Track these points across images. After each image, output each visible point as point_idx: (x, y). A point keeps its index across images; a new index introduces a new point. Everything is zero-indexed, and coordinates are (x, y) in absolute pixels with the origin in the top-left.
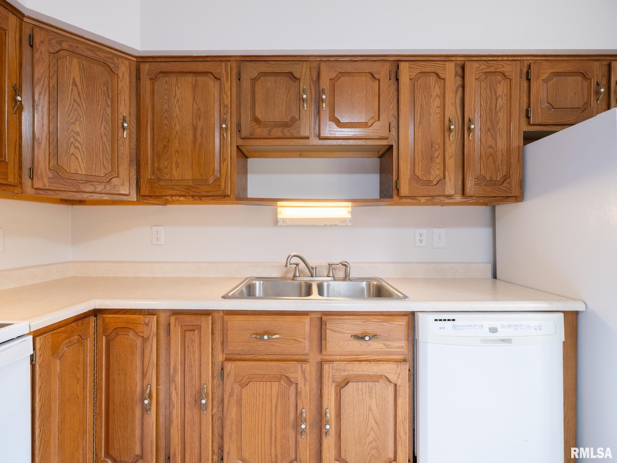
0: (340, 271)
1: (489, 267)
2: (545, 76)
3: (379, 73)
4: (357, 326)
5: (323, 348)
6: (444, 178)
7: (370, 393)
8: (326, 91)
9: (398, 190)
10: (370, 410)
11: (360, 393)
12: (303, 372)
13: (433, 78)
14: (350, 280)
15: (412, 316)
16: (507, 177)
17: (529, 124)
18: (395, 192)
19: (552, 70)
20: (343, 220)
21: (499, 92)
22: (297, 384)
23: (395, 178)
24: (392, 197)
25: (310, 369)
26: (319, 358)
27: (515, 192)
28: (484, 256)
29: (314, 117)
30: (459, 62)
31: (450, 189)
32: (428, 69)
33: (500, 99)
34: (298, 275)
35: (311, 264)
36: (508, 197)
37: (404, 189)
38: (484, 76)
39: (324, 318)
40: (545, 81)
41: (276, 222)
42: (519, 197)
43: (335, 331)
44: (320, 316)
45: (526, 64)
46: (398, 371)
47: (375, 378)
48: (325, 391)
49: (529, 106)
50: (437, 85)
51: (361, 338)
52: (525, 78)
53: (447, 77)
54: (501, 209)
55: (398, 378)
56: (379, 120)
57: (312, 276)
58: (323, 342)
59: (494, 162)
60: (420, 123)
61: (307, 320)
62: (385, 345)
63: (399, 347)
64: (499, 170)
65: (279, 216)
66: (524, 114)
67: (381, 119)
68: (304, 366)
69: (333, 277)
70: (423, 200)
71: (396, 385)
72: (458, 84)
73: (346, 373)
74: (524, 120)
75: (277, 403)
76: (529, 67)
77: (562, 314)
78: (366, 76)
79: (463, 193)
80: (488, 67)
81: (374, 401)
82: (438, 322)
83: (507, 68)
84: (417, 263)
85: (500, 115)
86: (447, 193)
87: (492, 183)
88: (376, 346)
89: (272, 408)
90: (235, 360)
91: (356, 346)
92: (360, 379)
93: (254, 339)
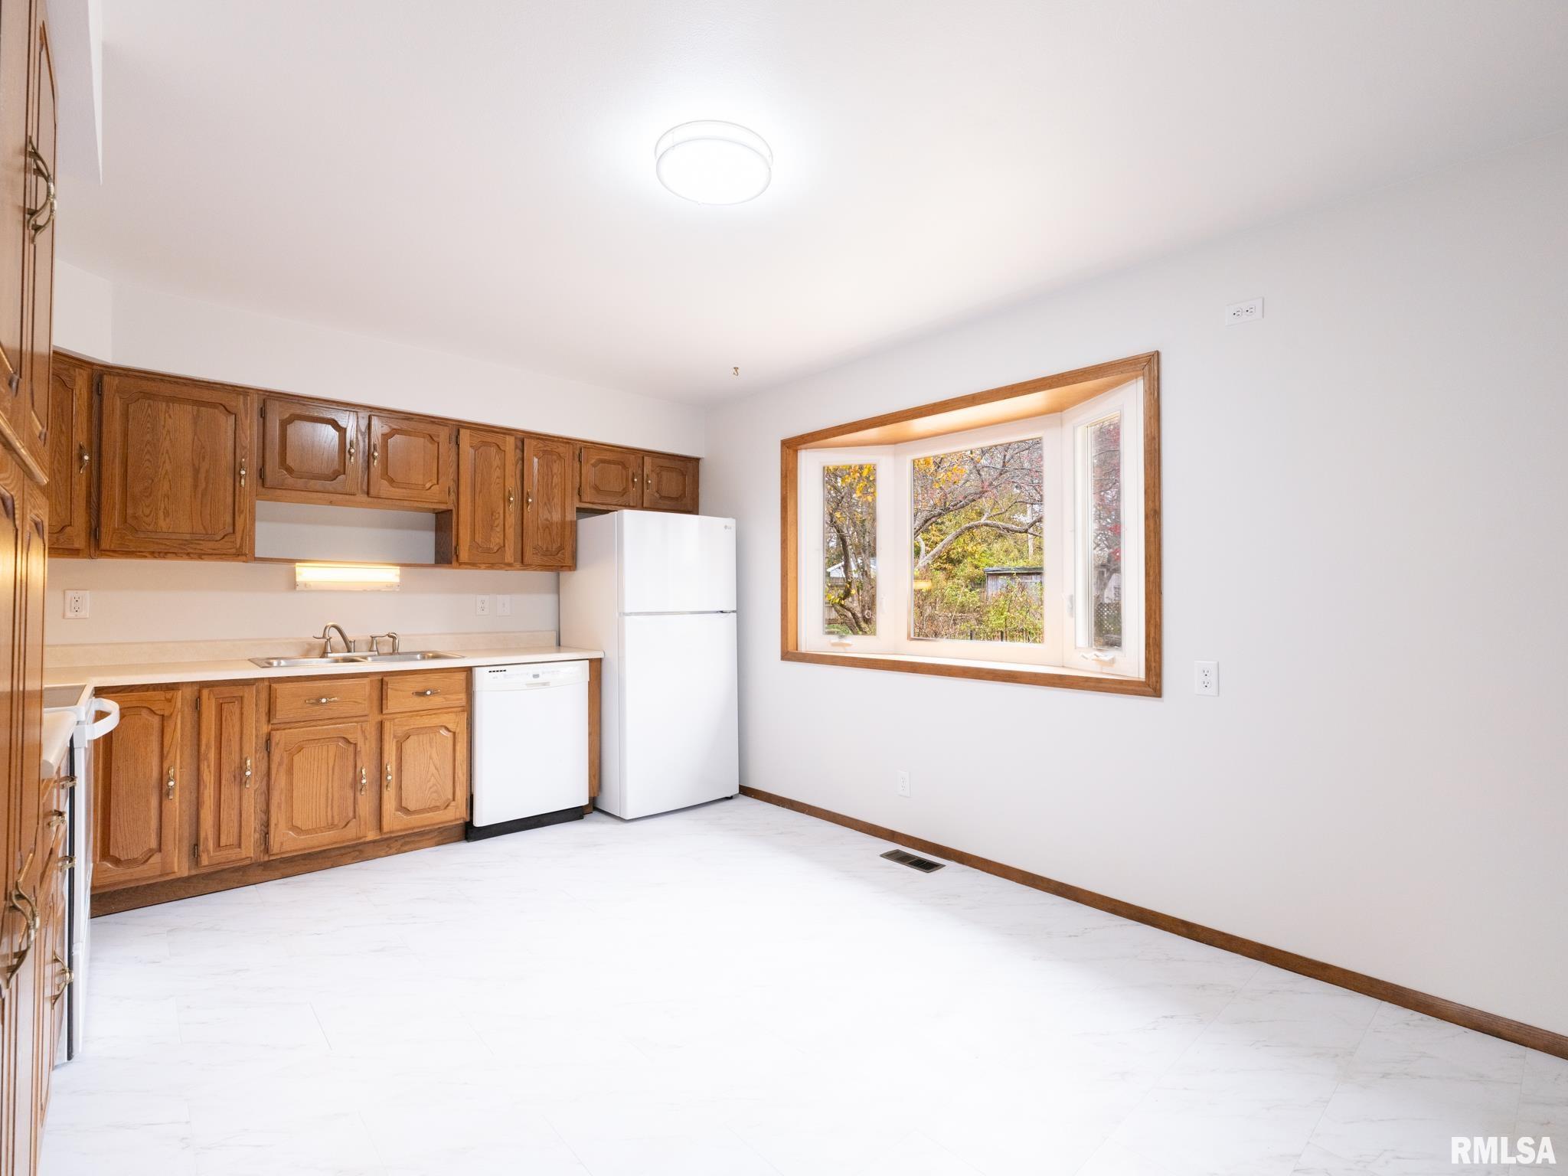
0: (384, 645)
1: (554, 634)
2: (593, 461)
3: (438, 436)
4: (417, 684)
5: (384, 707)
6: (504, 546)
7: (430, 743)
8: (378, 448)
9: (457, 556)
10: (431, 758)
11: (421, 743)
12: (363, 732)
13: (493, 450)
14: (399, 654)
15: (469, 671)
16: (561, 548)
17: (581, 501)
18: (454, 558)
19: (598, 457)
20: (391, 586)
21: (555, 470)
22: (355, 744)
23: (454, 544)
24: (451, 563)
25: (371, 730)
26: (379, 718)
27: (568, 562)
28: (549, 625)
29: (362, 471)
30: (519, 436)
31: (509, 557)
32: (489, 440)
33: (555, 477)
34: (329, 650)
35: (350, 636)
36: (562, 567)
37: (464, 555)
38: (541, 454)
39: (385, 679)
40: (594, 465)
41: (293, 585)
42: (573, 567)
43: (396, 690)
44: (381, 678)
45: (578, 446)
46: (457, 720)
47: (434, 729)
48: (386, 747)
49: (580, 486)
50: (497, 456)
51: (422, 694)
52: (577, 459)
53: (507, 449)
54: (564, 575)
55: (457, 726)
56: (438, 483)
57: (349, 651)
58: (384, 702)
59: (550, 534)
60: (480, 492)
61: (366, 681)
62: (445, 698)
63: (458, 700)
64: (554, 542)
65: (299, 579)
66: (576, 491)
67: (440, 481)
68: (364, 725)
69: (378, 651)
70: (483, 566)
71: (454, 733)
72: (517, 457)
73: (407, 728)
74: (576, 498)
75: (334, 765)
76: (581, 449)
77: (588, 661)
78: (424, 437)
79: (522, 562)
80: (545, 446)
81: (435, 749)
82: (492, 673)
83: (562, 449)
84: (479, 633)
85: (556, 491)
86: (506, 561)
87: (547, 553)
88: (437, 701)
89: (328, 771)
90: (284, 729)
91: (418, 703)
92: (420, 731)
93: (309, 705)
